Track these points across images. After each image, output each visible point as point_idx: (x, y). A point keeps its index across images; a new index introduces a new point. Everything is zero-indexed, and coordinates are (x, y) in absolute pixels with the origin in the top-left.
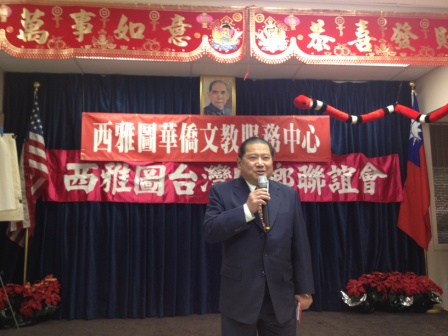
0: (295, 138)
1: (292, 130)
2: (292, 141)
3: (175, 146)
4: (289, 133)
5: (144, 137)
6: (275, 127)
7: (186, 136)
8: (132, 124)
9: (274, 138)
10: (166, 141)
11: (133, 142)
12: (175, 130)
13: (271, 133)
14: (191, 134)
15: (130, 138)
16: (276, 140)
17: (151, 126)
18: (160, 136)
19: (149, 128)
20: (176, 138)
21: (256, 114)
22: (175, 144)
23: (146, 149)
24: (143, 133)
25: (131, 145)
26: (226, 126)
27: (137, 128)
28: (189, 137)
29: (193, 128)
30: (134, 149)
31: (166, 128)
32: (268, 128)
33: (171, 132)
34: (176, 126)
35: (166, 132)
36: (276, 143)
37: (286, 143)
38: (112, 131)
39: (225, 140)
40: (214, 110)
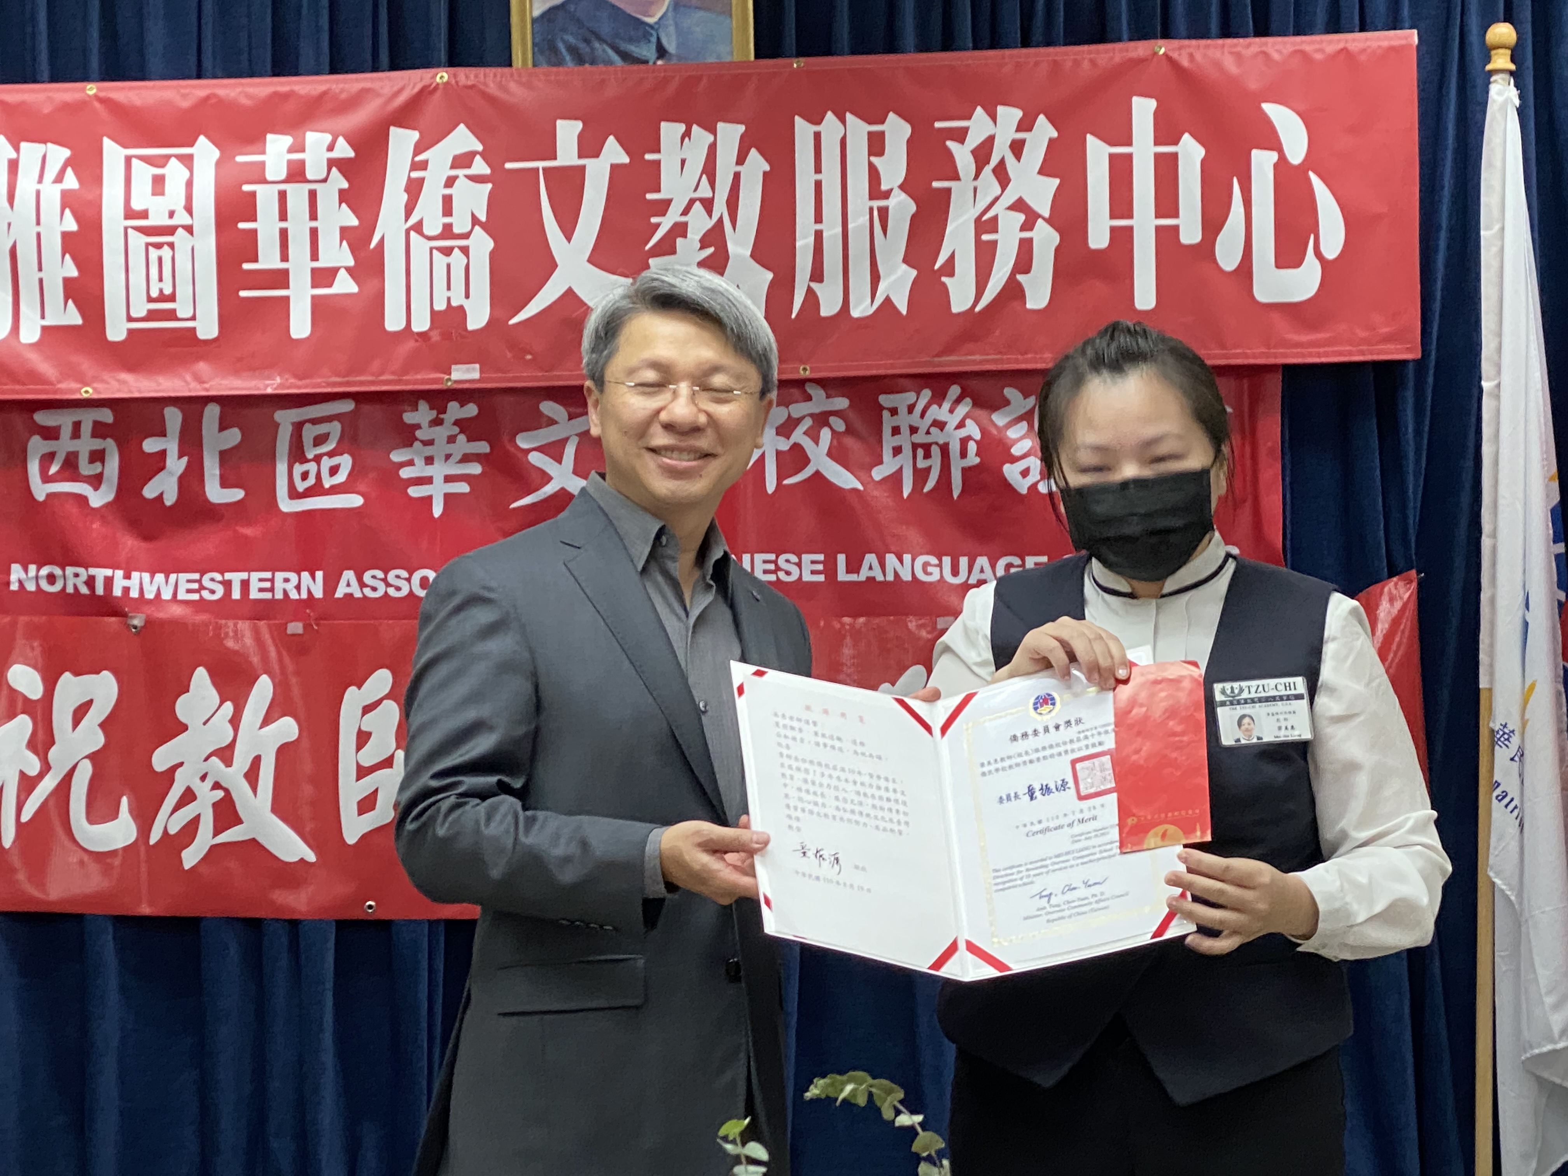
0: (1166, 204)
1: (1143, 149)
2: (1144, 222)
3: (344, 285)
4: (1122, 167)
5: (138, 241)
6: (1026, 125)
7: (413, 220)
8: (59, 154)
9: (1019, 205)
10: (285, 258)
11: (74, 273)
12: (338, 181)
13: (1002, 175)
14: (447, 201)
15: (53, 245)
16: (1031, 219)
17: (187, 161)
18: (242, 225)
19: (175, 172)
20: (345, 232)
21: (892, 47)
22: (342, 273)
23: (152, 315)
24: (130, 214)
25: (55, 292)
26: (687, 134)
27: (98, 180)
28: (434, 226)
29: (462, 161)
30: (78, 320)
31: (276, 168)
32: (974, 139)
33: (313, 195)
34: (344, 150)
35: (283, 195)
36: (1026, 246)
37: (1099, 238)
39: (680, 230)
40: (606, 28)
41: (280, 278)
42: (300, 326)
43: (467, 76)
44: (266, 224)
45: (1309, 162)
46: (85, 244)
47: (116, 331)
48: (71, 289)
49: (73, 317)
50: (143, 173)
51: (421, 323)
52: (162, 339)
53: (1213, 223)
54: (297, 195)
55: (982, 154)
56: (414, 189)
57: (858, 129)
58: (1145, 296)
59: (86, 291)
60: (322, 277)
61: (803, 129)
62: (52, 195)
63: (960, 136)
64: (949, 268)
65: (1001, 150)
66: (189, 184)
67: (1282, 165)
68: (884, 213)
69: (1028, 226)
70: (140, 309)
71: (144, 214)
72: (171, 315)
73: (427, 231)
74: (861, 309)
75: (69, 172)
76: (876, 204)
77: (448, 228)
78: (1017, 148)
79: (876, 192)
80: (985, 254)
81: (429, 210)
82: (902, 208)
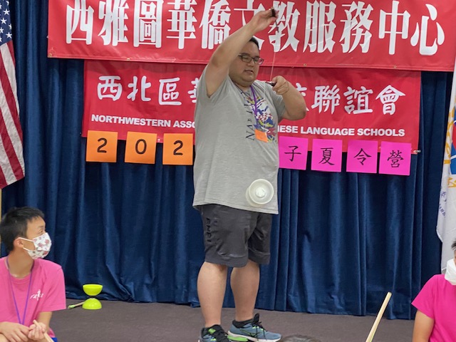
0: (399, 28)
1: (395, 14)
2: (393, 33)
3: (193, 36)
4: (388, 19)
5: (143, 22)
7: (210, 21)
10: (178, 29)
11: (126, 29)
12: (193, 10)
13: (358, 18)
14: (219, 17)
15: (122, 22)
16: (365, 30)
18: (168, 20)
19: (152, 6)
22: (192, 34)
23: (145, 41)
25: (122, 34)
26: (280, 4)
27: (134, 7)
29: (223, 7)
30: (127, 41)
31: (178, 6)
33: (186, 13)
34: (195, 3)
35: (179, 13)
36: (363, 38)
37: (381, 36)
38: (93, 11)
39: (277, 29)
41: (177, 34)
42: (181, 46)
44: (174, 21)
45: (437, 20)
46: (129, 22)
47: (136, 44)
48: (126, 33)
49: (126, 40)
50: (145, 6)
51: (211, 47)
52: (147, 47)
53: (411, 33)
54: (182, 13)
55: (354, 13)
56: (211, 13)
57: (323, 5)
58: (392, 51)
59: (129, 34)
60: (187, 34)
61: (309, 5)
62: (122, 10)
63: (348, 8)
64: (343, 42)
65: (358, 13)
66: (156, 9)
67: (430, 20)
68: (328, 27)
69: (363, 32)
70: (142, 39)
71: (144, 16)
72: (150, 41)
73: (214, 24)
74: (321, 50)
75: (127, 4)
76: (326, 25)
77: (219, 24)
79: (326, 22)
80: (353, 39)
81: (214, 19)
82: (333, 26)
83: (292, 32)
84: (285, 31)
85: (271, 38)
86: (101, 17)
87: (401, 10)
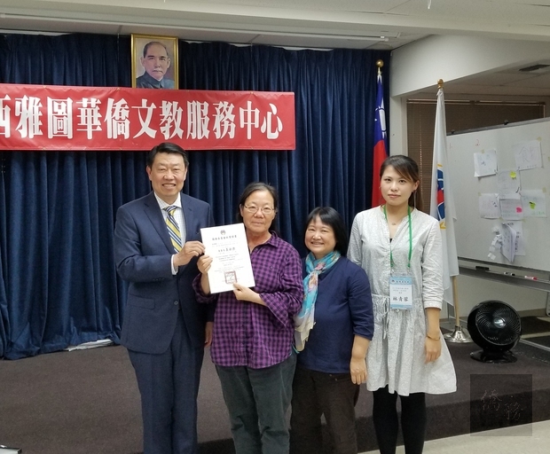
0: (253, 120)
1: (249, 110)
2: (249, 123)
3: (99, 129)
4: (246, 114)
5: (55, 118)
6: (229, 105)
7: (113, 117)
8: (37, 100)
9: (228, 120)
10: (86, 123)
11: (41, 124)
12: (98, 108)
13: (224, 114)
14: (120, 113)
15: (37, 119)
16: (230, 122)
17: (65, 102)
18: (78, 116)
19: (63, 105)
20: (99, 118)
21: (204, 89)
22: (99, 126)
23: (58, 134)
24: (54, 113)
25: (37, 128)
26: (167, 104)
27: (47, 106)
28: (118, 118)
29: (123, 106)
31: (85, 105)
32: (220, 107)
33: (92, 111)
34: (99, 102)
35: (86, 110)
36: (229, 127)
37: (242, 126)
38: (10, 109)
39: (166, 122)
40: (150, 81)
41: (85, 127)
42: (90, 136)
43: (124, 89)
44: (83, 116)
45: (278, 114)
46: (44, 118)
47: (50, 136)
48: (40, 128)
49: (41, 133)
50: (56, 105)
51: (115, 137)
52: (60, 138)
53: (261, 124)
54: (89, 110)
55: (221, 110)
56: (113, 111)
57: (199, 104)
58: (249, 137)
59: (44, 128)
60: (94, 127)
61: (189, 104)
62: (36, 108)
63: (217, 106)
64: (216, 131)
65: (225, 109)
66: (66, 107)
67: (272, 115)
68: (204, 120)
70: (56, 132)
71: (57, 113)
72: (63, 134)
73: (116, 119)
74: (200, 137)
75: (40, 103)
76: (202, 118)
77: (120, 119)
78: (227, 109)
79: (202, 116)
80: (222, 129)
81: (116, 114)
82: (207, 119)
83: (178, 124)
84: (173, 123)
85: (162, 129)
86: (17, 114)
87: (253, 108)
